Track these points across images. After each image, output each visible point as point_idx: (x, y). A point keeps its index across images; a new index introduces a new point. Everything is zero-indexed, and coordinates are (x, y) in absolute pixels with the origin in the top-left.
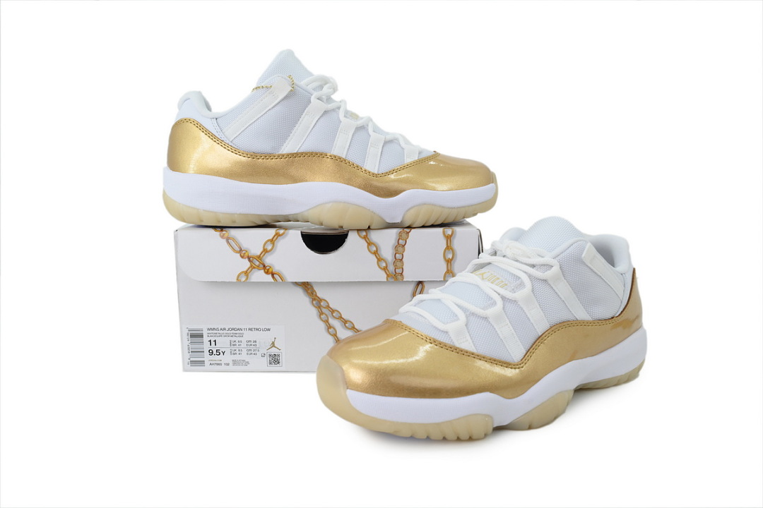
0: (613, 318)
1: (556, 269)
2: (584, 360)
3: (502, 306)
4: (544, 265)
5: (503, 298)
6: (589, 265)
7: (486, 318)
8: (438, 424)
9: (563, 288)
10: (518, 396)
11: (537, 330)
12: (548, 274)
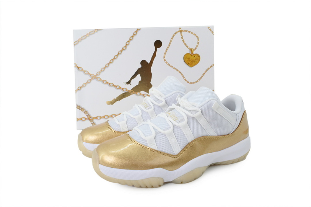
0: (228, 134)
1: (199, 112)
2: (212, 153)
3: (173, 129)
4: (195, 111)
5: (174, 126)
6: (216, 111)
7: (164, 135)
8: (136, 181)
9: (203, 121)
10: (175, 170)
11: (188, 140)
12: (195, 115)
